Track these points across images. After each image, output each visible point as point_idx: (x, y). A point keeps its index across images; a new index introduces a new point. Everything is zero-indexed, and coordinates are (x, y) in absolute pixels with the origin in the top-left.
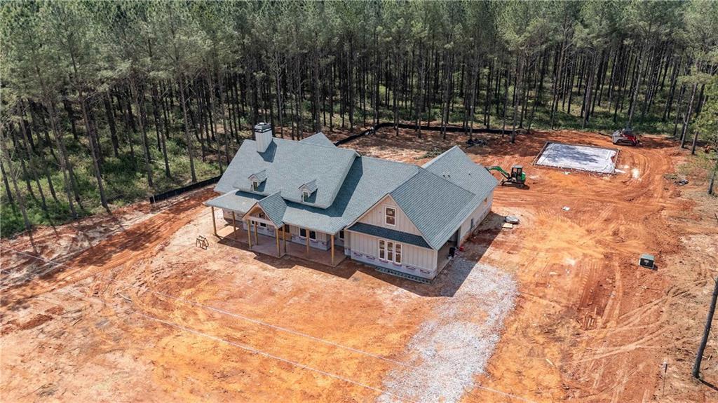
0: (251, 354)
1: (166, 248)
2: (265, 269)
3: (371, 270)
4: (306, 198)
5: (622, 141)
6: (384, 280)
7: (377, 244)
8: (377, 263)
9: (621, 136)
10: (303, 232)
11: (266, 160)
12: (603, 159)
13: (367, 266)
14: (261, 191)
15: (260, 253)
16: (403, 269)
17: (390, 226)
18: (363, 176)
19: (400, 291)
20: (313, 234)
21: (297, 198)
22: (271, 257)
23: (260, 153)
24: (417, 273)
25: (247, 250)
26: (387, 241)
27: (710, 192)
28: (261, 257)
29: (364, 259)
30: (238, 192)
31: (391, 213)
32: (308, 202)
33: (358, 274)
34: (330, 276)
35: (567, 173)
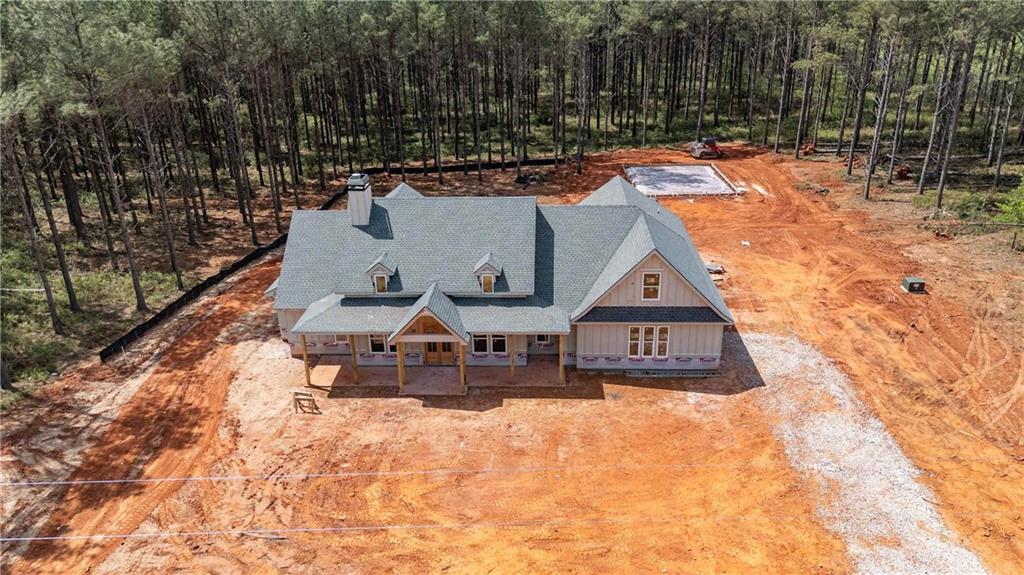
0: (601, 555)
1: (240, 430)
2: (463, 419)
3: (621, 377)
4: (487, 286)
5: (706, 154)
6: (652, 386)
7: (626, 335)
8: (624, 364)
9: (704, 147)
10: (480, 344)
11: (377, 236)
12: (711, 178)
13: (605, 373)
14: (398, 291)
15: (424, 396)
16: (672, 365)
17: (651, 302)
18: (556, 235)
19: (693, 397)
20: (499, 345)
21: (475, 289)
22: (448, 397)
23: (360, 227)
24: (695, 364)
25: (396, 396)
26: (642, 327)
27: (867, 197)
28: (433, 401)
29: (601, 364)
30: (343, 300)
31: (653, 280)
32: (497, 293)
33: (608, 388)
34: (575, 402)
35: (691, 201)
